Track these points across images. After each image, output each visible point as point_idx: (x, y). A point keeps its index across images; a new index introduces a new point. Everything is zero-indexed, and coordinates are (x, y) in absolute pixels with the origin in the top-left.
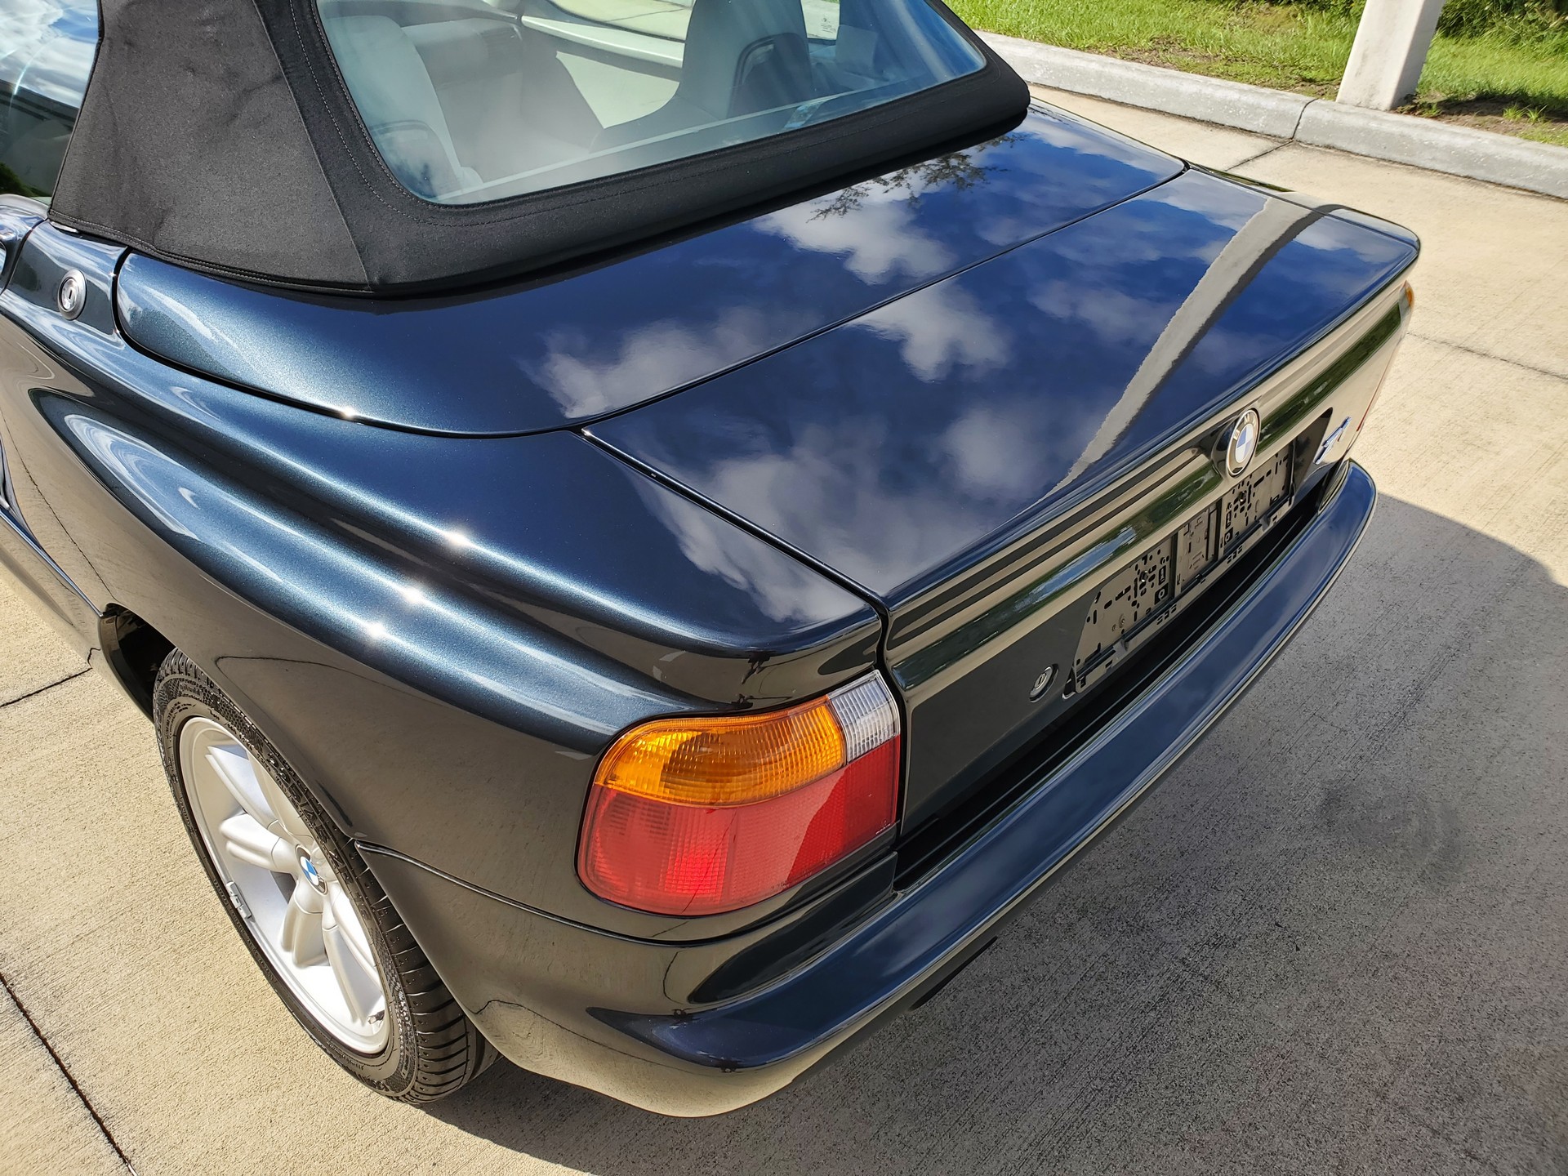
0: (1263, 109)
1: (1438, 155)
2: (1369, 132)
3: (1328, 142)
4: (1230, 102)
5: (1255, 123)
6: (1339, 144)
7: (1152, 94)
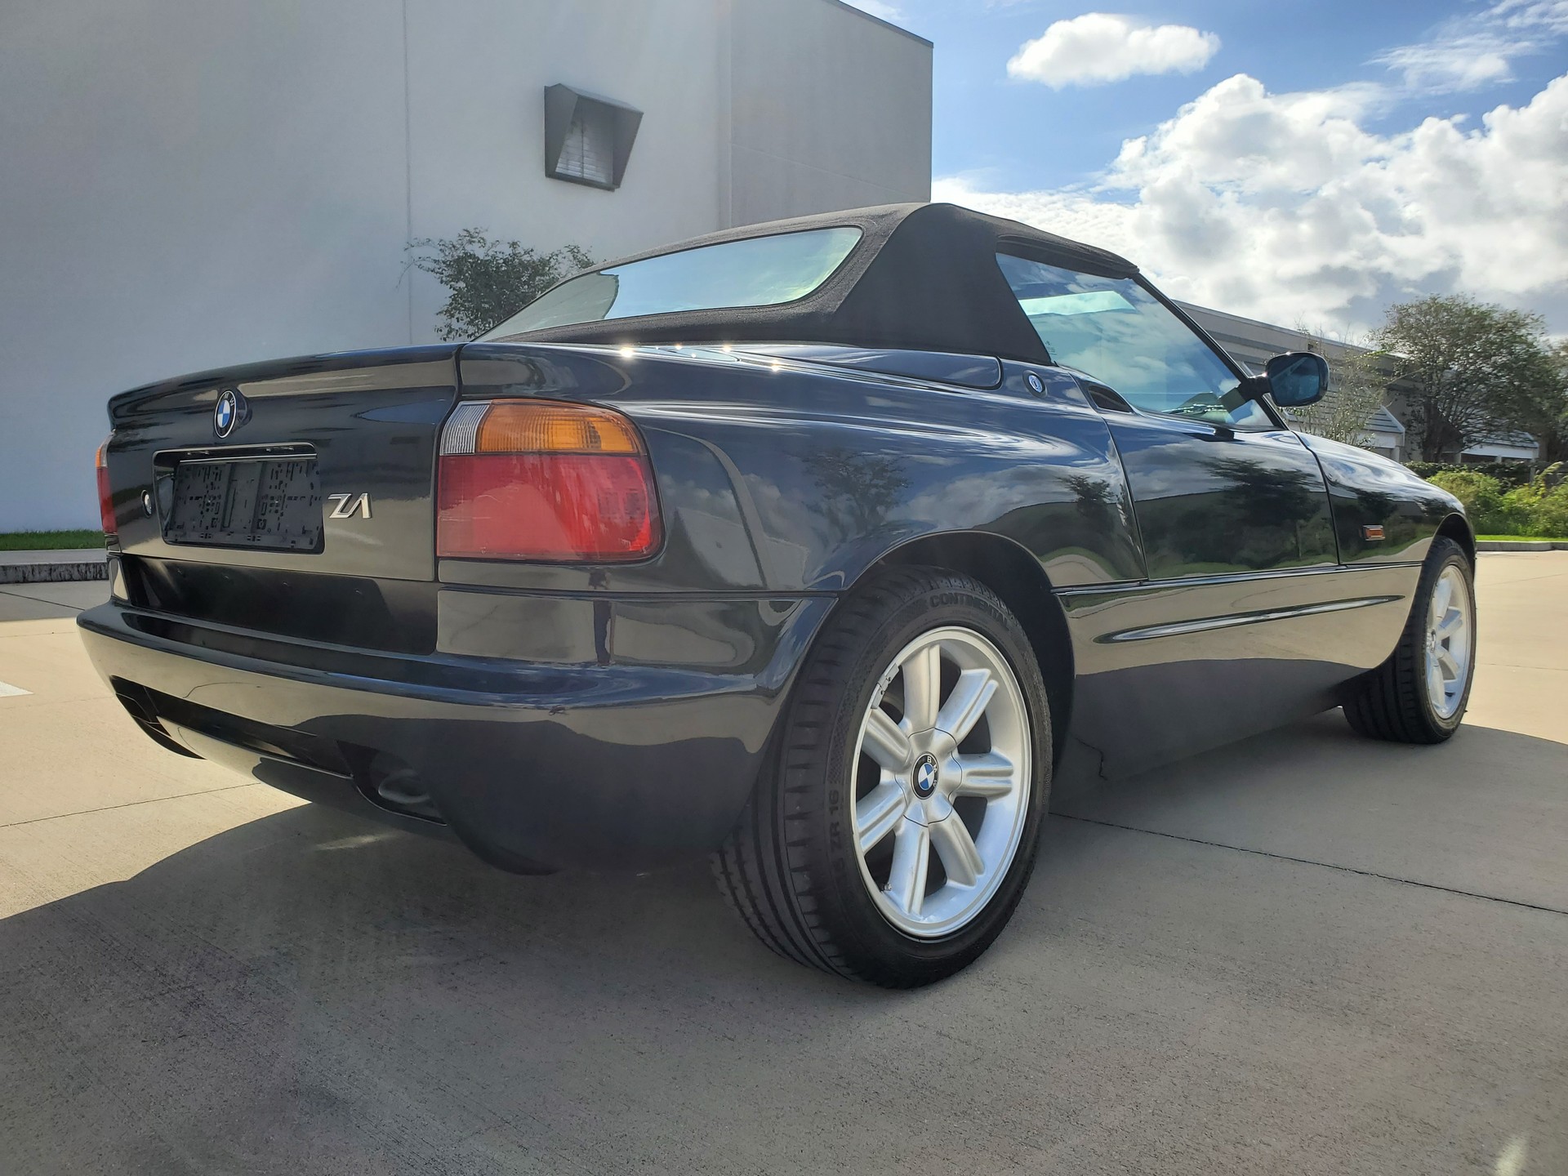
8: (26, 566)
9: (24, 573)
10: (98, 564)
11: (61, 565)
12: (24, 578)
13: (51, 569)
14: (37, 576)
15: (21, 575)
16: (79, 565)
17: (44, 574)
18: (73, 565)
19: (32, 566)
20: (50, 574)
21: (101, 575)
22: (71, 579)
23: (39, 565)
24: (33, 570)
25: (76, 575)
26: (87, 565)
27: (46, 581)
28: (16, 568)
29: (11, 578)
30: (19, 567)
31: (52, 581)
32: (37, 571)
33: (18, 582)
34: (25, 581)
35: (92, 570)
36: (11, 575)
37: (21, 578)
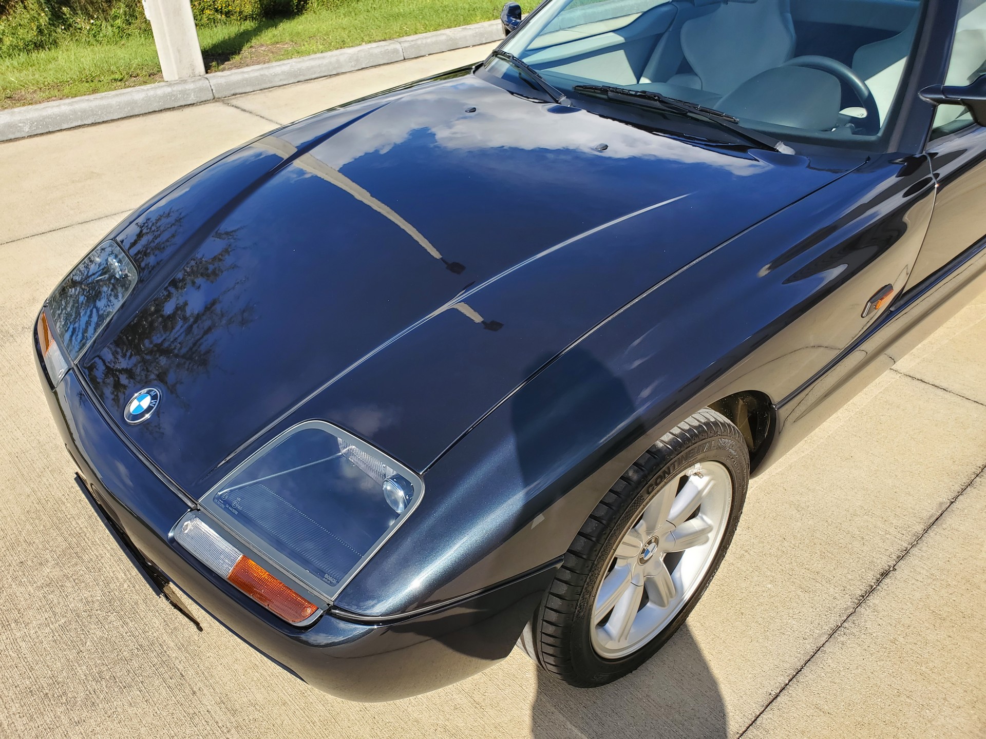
0: (189, 90)
1: (281, 77)
2: (246, 80)
3: (232, 92)
4: (169, 93)
5: (190, 99)
6: (238, 91)
7: (119, 108)
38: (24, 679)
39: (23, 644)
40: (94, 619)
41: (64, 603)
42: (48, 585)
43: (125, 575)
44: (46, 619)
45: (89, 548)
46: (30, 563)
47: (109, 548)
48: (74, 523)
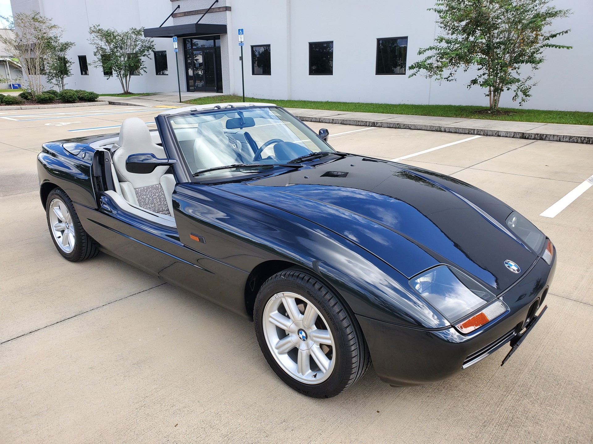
8: (561, 136)
9: (560, 138)
10: (589, 137)
11: (574, 137)
12: (560, 140)
13: (570, 138)
14: (564, 140)
15: (559, 138)
16: (581, 137)
17: (567, 139)
18: (579, 137)
19: (563, 136)
20: (569, 139)
21: (589, 142)
22: (577, 142)
23: (566, 136)
24: (564, 137)
25: (579, 141)
26: (585, 137)
27: (567, 142)
28: (558, 136)
29: (555, 139)
30: (559, 135)
31: (569, 142)
32: (565, 138)
33: (557, 141)
34: (560, 141)
35: (586, 140)
36: (555, 138)
37: (558, 140)
38: (582, 407)
39: (571, 416)
40: (538, 397)
41: (540, 412)
42: (538, 424)
43: (508, 396)
44: (553, 414)
45: (505, 417)
46: (532, 438)
47: (499, 408)
48: (494, 432)
